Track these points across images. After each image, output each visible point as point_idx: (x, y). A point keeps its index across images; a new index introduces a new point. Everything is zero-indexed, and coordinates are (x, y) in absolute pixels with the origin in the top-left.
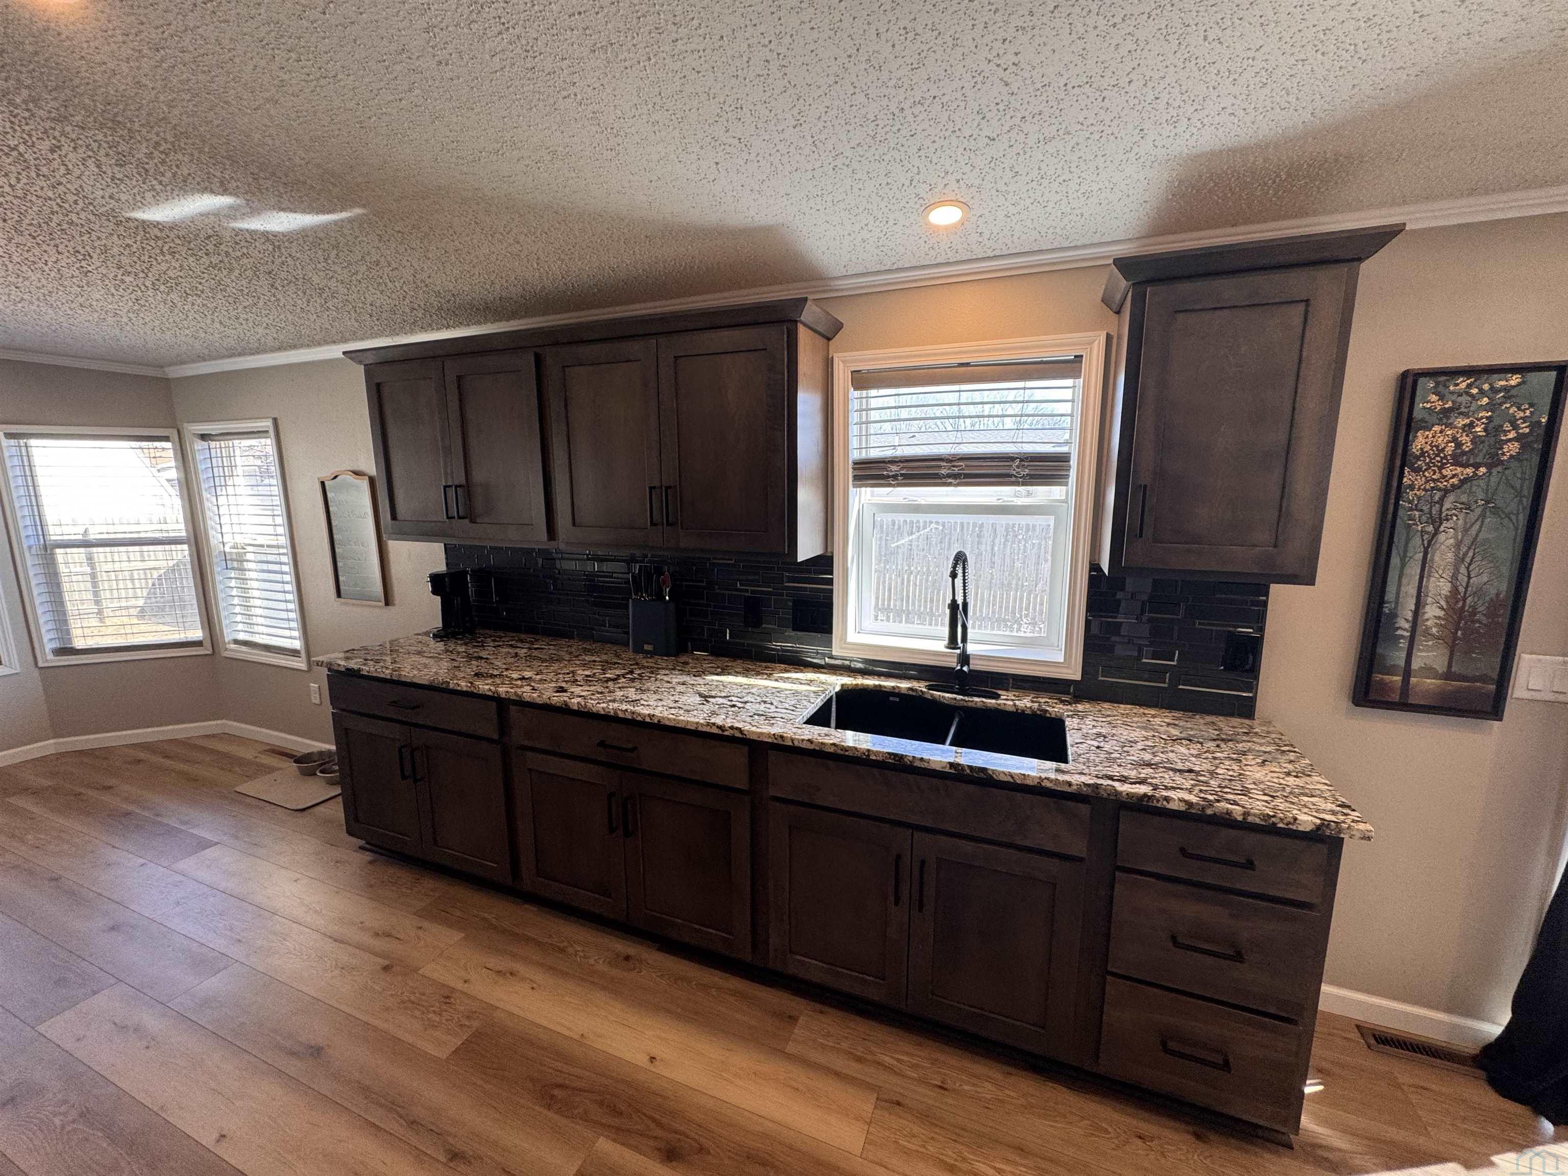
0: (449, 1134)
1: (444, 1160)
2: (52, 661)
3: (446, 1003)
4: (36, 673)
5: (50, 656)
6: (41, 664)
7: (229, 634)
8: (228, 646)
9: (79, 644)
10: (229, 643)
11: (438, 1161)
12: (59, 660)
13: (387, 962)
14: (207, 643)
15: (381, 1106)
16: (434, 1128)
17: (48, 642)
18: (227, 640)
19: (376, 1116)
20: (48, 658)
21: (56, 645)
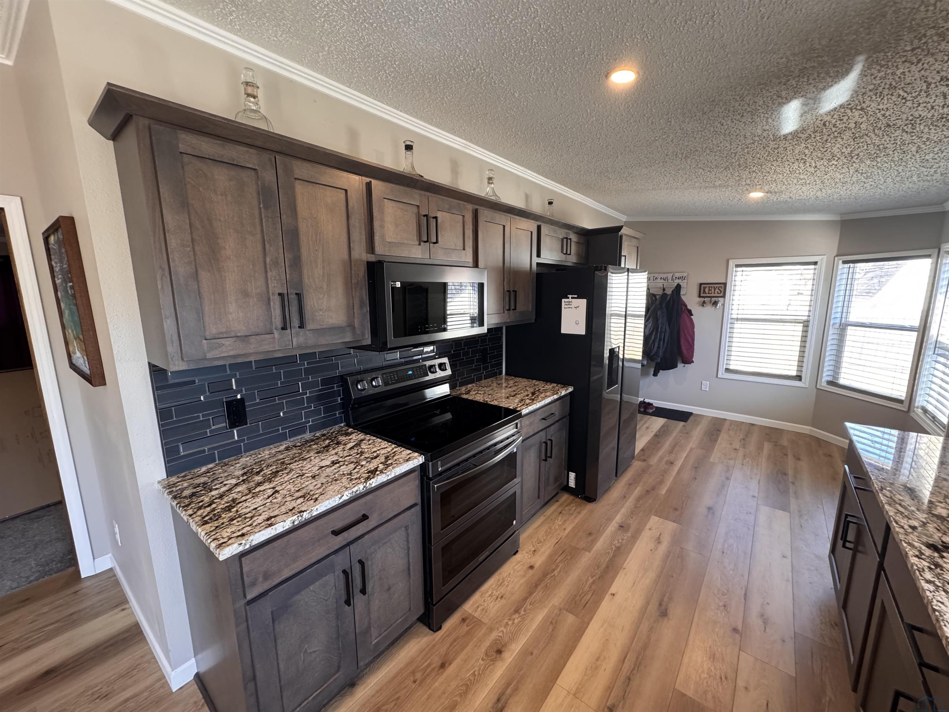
0: (624, 704)
1: (608, 704)
2: (824, 387)
3: (721, 678)
4: (815, 390)
5: (824, 384)
6: (818, 387)
7: (920, 401)
8: (915, 409)
9: (842, 381)
10: (918, 407)
11: (607, 701)
12: (828, 388)
13: (740, 628)
14: (906, 404)
15: (637, 658)
16: (627, 693)
17: (826, 376)
18: (916, 404)
19: (631, 657)
20: (823, 384)
21: (830, 379)
